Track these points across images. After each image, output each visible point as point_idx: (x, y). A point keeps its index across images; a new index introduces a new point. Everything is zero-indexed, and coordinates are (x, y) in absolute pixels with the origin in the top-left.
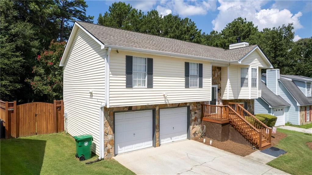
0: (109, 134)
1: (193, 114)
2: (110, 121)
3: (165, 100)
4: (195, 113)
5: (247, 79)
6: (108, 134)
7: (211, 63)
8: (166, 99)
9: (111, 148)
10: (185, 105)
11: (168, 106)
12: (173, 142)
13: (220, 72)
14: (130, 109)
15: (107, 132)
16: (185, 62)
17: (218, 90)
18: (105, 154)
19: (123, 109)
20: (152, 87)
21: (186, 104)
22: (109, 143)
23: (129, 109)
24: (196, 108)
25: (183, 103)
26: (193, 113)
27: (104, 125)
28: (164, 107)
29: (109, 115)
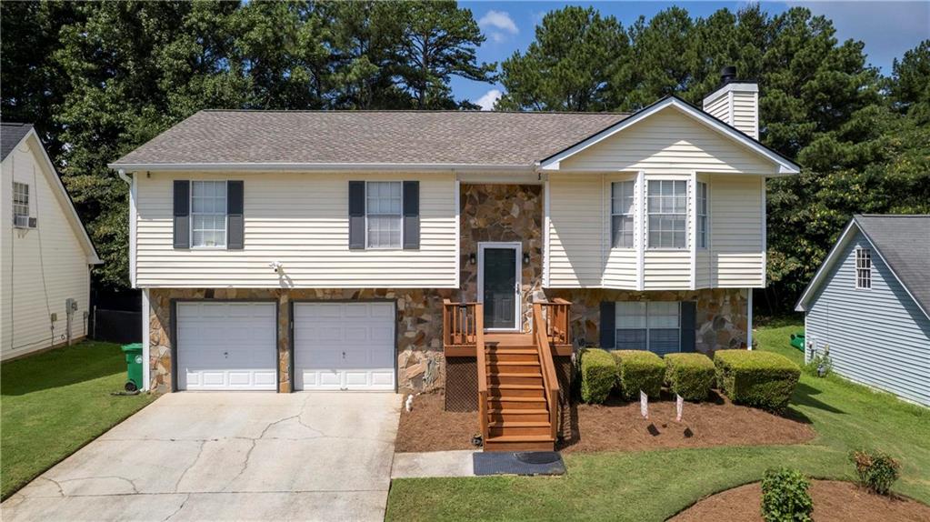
0: (161, 343)
1: (409, 324)
2: (163, 318)
3: (281, 279)
4: (420, 321)
5: (631, 219)
6: (158, 344)
7: (458, 176)
8: (284, 277)
9: (166, 374)
10: (377, 296)
11: (320, 295)
12: (342, 390)
13: (535, 200)
14: (209, 295)
15: (156, 339)
16: (350, 182)
17: (525, 255)
18: (151, 383)
19: (193, 295)
20: (243, 248)
21: (385, 295)
22: (162, 363)
23: (206, 297)
24: (421, 306)
25: (372, 289)
26: (408, 320)
27: (150, 323)
28: (309, 296)
29: (162, 305)
